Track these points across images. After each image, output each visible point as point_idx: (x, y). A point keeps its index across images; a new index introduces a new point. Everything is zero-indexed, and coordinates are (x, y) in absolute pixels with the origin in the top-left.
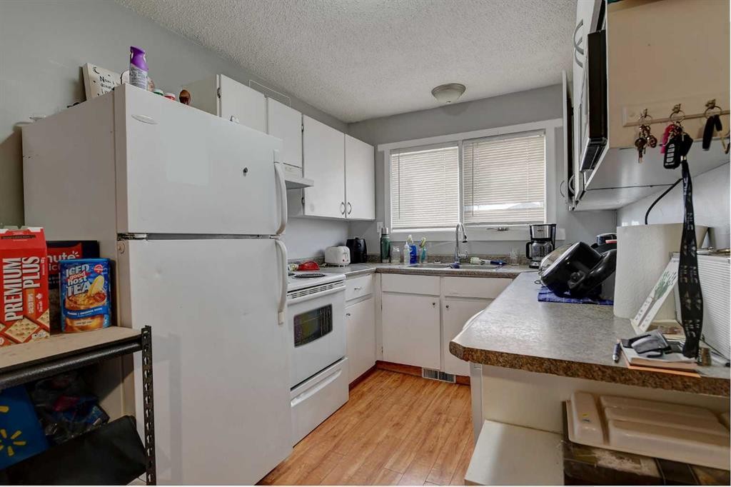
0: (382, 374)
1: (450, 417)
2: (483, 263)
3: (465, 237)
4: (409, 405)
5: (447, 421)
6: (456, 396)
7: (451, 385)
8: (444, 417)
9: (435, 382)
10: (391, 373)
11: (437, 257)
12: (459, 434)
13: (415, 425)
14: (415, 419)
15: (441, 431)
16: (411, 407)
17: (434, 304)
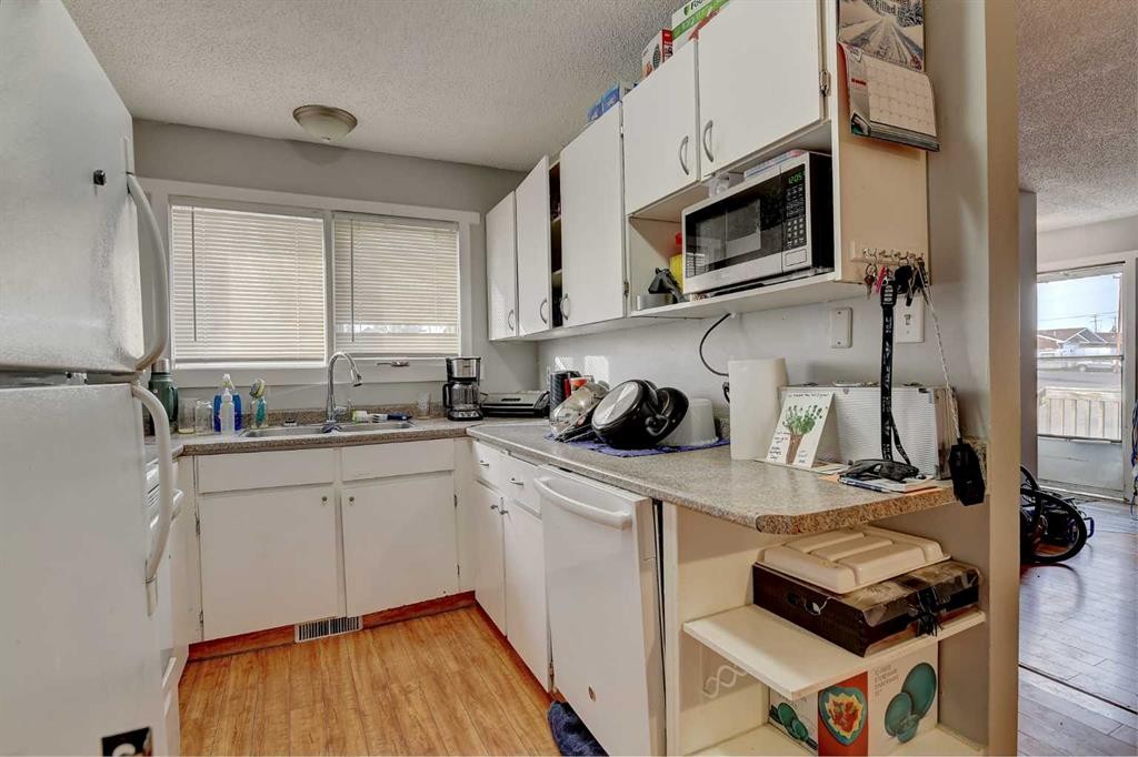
0: (205, 670)
1: (405, 686)
2: (376, 420)
3: (359, 377)
4: (319, 698)
5: (406, 692)
6: (382, 648)
7: (357, 634)
8: (395, 688)
9: (325, 643)
10: (225, 660)
11: (285, 415)
12: (442, 701)
13: (364, 725)
14: (353, 717)
15: (414, 710)
16: (326, 700)
17: (325, 499)
